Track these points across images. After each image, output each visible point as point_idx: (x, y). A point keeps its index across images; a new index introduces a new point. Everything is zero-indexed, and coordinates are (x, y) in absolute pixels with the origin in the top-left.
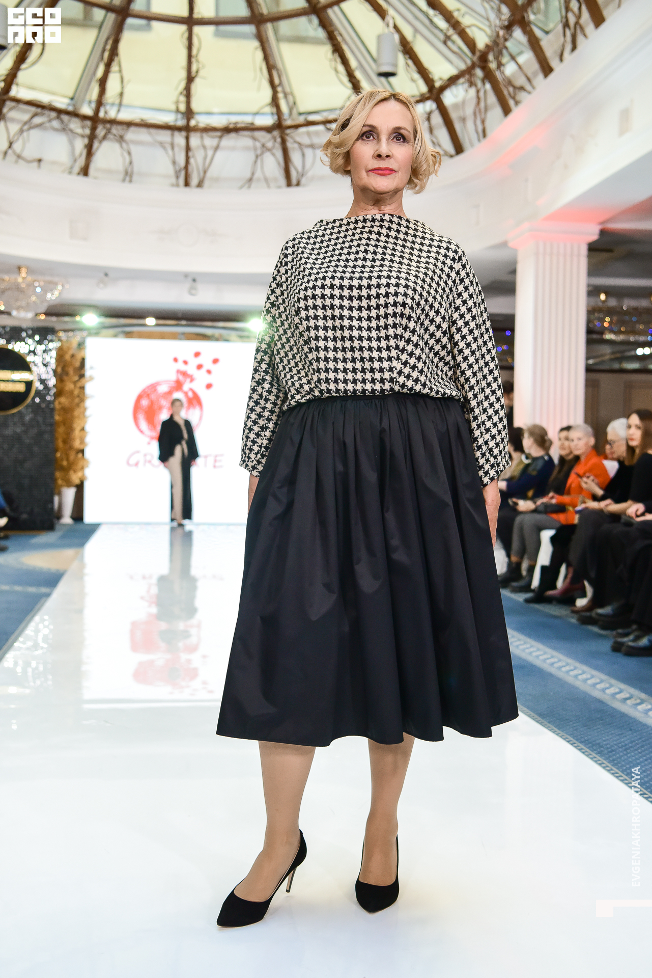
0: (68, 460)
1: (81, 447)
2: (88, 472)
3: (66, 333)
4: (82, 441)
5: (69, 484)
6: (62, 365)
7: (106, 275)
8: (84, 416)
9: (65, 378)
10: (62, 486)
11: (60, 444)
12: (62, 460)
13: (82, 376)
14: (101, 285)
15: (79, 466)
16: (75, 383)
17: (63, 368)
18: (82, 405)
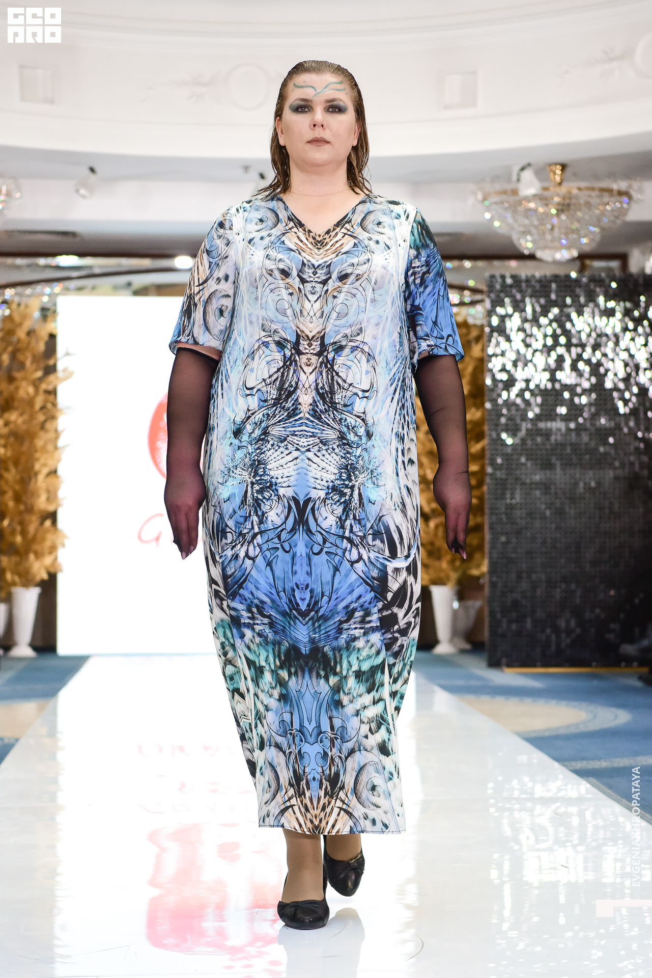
0: (24, 533)
1: (51, 508)
2: (64, 557)
3: (19, 289)
4: (52, 496)
5: (27, 582)
6: (10, 349)
7: (92, 170)
8: (56, 448)
9: (18, 375)
10: (14, 584)
11: (11, 504)
12: (13, 533)
13: (51, 370)
14: (82, 191)
15: (48, 544)
16: (36, 384)
17: (13, 356)
18: (48, 425)
